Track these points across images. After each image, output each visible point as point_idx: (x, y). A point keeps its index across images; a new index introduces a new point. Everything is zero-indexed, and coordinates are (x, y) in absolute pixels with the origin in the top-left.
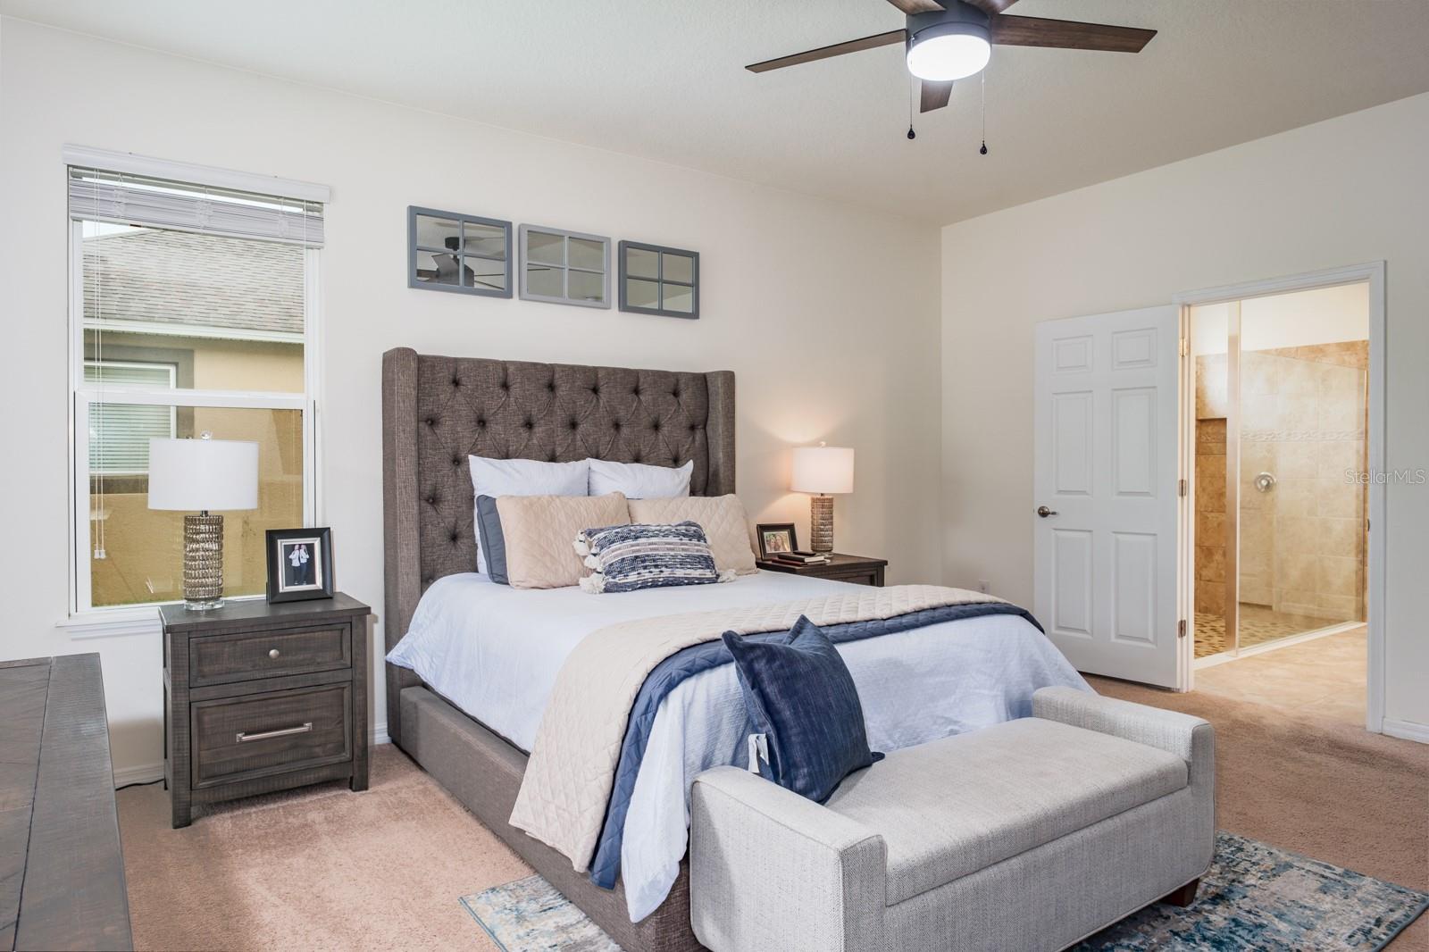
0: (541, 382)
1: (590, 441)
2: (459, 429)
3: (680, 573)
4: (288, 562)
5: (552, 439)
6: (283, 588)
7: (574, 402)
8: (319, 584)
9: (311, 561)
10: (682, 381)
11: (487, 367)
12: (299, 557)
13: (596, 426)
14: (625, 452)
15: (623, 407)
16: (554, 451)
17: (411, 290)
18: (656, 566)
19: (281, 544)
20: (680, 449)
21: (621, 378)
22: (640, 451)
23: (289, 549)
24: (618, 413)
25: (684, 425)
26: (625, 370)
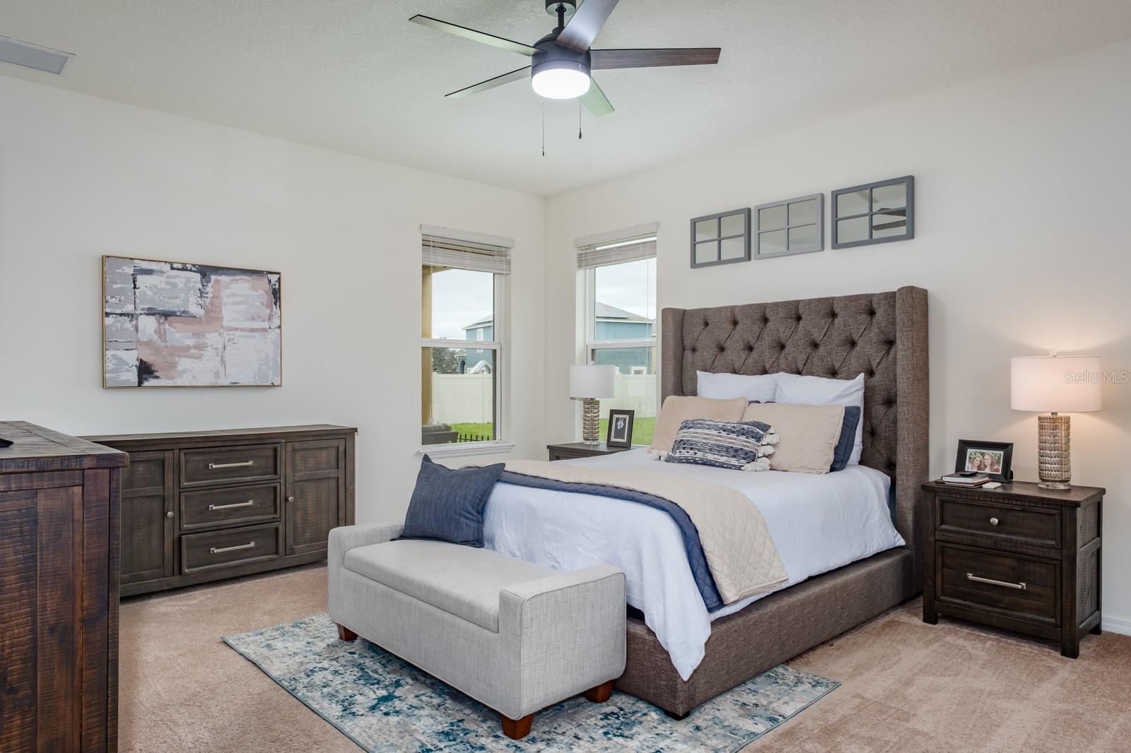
0: (755, 317)
1: (790, 359)
2: (705, 354)
3: (710, 457)
4: (616, 426)
5: (761, 358)
6: (613, 439)
7: (778, 330)
8: (625, 440)
9: (624, 426)
10: (875, 301)
11: (721, 311)
12: (621, 424)
13: (794, 347)
14: (818, 366)
15: (816, 330)
16: (765, 367)
17: (692, 269)
18: (691, 449)
19: (615, 416)
20: (872, 363)
21: (815, 306)
22: (833, 365)
23: (618, 420)
24: (812, 335)
25: (874, 340)
26: (819, 300)
